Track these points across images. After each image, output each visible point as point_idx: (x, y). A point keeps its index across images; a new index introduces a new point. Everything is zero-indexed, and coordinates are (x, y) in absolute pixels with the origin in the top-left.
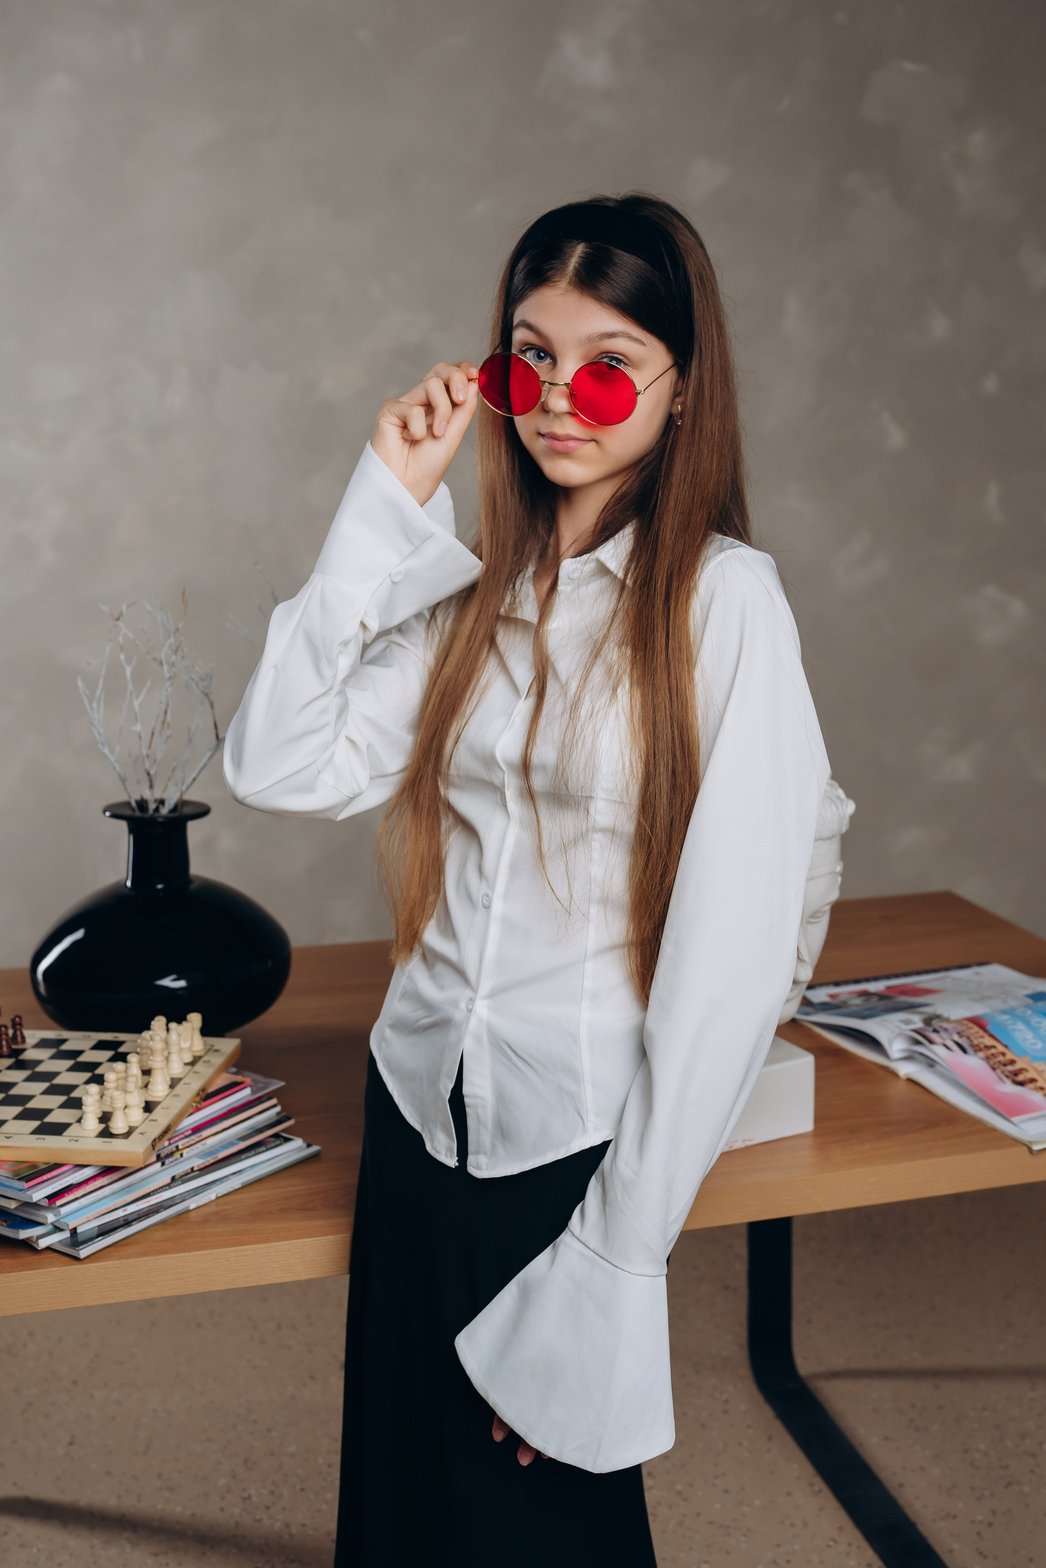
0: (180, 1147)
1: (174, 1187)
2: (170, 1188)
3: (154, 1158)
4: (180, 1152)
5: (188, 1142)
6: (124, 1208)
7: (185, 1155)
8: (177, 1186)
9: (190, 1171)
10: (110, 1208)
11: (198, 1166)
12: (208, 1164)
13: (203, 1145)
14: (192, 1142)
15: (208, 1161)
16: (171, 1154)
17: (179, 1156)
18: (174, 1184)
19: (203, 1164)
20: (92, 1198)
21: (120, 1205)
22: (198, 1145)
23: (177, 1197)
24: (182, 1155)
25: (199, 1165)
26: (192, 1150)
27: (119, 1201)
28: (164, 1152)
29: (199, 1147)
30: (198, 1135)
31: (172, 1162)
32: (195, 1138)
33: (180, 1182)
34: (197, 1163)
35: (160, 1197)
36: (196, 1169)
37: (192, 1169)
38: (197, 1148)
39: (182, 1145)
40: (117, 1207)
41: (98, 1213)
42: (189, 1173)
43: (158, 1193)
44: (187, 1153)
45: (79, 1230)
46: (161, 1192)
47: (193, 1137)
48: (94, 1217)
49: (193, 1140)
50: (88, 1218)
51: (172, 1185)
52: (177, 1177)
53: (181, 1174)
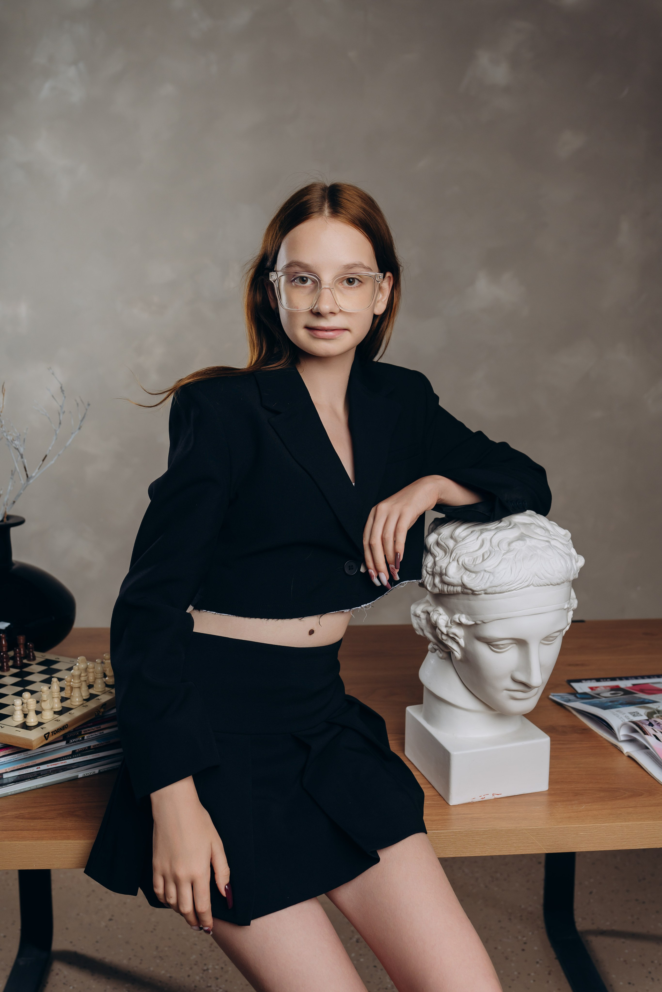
0: (83, 733)
1: (75, 757)
2: (72, 758)
3: (62, 739)
4: (83, 736)
5: (89, 730)
6: (38, 767)
7: (86, 738)
8: (77, 757)
9: (87, 748)
10: (24, 765)
11: (93, 746)
12: (101, 745)
13: (101, 733)
14: (92, 731)
15: (102, 744)
16: (76, 737)
17: (80, 739)
18: (76, 756)
19: (98, 745)
20: (10, 758)
21: (31, 764)
22: (96, 733)
23: (75, 764)
24: (83, 738)
25: (95, 745)
26: (91, 736)
27: (31, 763)
28: (70, 735)
29: (98, 734)
30: (98, 726)
31: (75, 742)
32: (95, 728)
33: (80, 755)
34: (93, 744)
35: (64, 762)
36: (92, 747)
37: (89, 747)
38: (96, 734)
39: (84, 732)
40: (29, 765)
41: (14, 767)
42: (87, 750)
43: (63, 760)
44: (87, 737)
45: (5, 776)
46: (65, 760)
47: (93, 728)
48: (10, 770)
49: (93, 729)
50: (7, 770)
51: (74, 756)
52: (76, 752)
53: (80, 750)
